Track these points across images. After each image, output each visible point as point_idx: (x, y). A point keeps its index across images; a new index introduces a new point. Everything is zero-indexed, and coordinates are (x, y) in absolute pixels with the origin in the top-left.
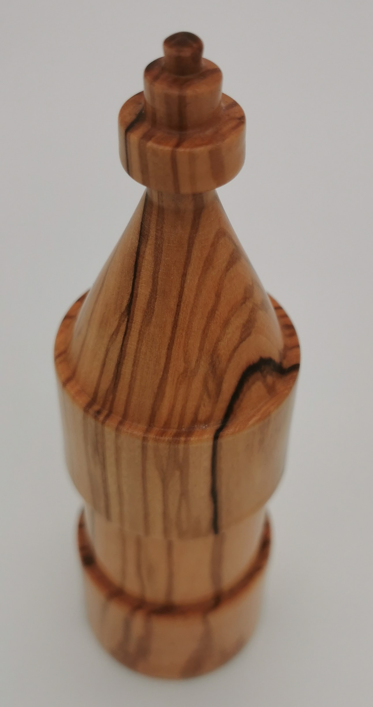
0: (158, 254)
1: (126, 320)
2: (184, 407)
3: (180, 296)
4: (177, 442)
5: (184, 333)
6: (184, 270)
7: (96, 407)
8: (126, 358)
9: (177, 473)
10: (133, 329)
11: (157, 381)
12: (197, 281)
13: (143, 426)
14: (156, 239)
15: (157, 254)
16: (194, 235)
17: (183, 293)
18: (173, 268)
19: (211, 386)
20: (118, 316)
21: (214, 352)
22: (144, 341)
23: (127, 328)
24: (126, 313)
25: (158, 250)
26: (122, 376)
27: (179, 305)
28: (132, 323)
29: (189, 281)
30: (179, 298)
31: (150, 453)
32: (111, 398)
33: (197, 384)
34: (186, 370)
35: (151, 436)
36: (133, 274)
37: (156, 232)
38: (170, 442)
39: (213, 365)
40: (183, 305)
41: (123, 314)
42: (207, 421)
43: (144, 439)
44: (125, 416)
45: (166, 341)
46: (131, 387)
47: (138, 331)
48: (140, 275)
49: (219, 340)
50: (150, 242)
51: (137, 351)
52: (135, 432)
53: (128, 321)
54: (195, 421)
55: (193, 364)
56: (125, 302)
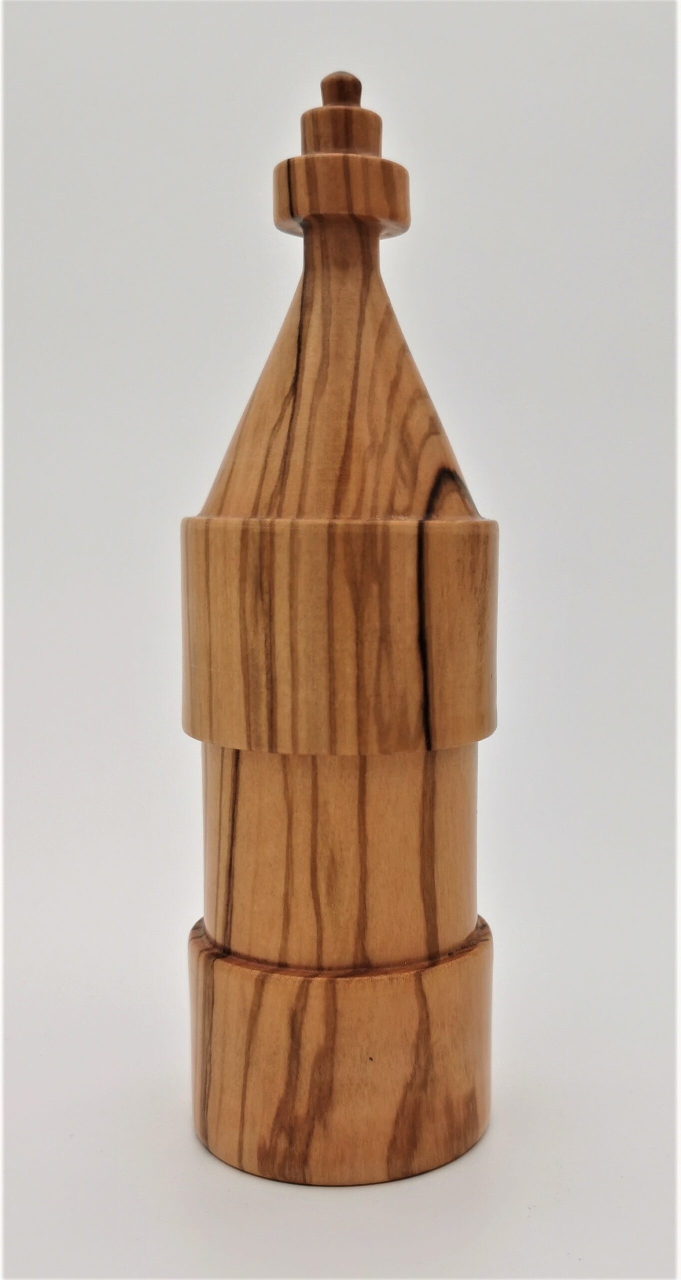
0: (326, 315)
1: (292, 401)
2: (376, 492)
3: (357, 357)
5: (367, 400)
6: (358, 330)
9: (375, 586)
10: (302, 407)
14: (323, 299)
17: (360, 354)
18: (346, 328)
19: (405, 468)
20: (280, 402)
21: (404, 429)
22: (318, 415)
23: (294, 408)
24: (291, 395)
25: (326, 311)
26: (291, 468)
27: (356, 368)
28: (300, 400)
29: (365, 342)
30: (356, 359)
32: (278, 501)
33: (389, 463)
34: (373, 445)
36: (296, 350)
39: (404, 444)
41: (287, 397)
42: (405, 511)
43: (331, 526)
45: (346, 409)
47: (309, 405)
50: (315, 307)
51: (310, 428)
52: (318, 521)
53: (295, 401)
54: (391, 510)
55: (381, 438)
56: (289, 384)
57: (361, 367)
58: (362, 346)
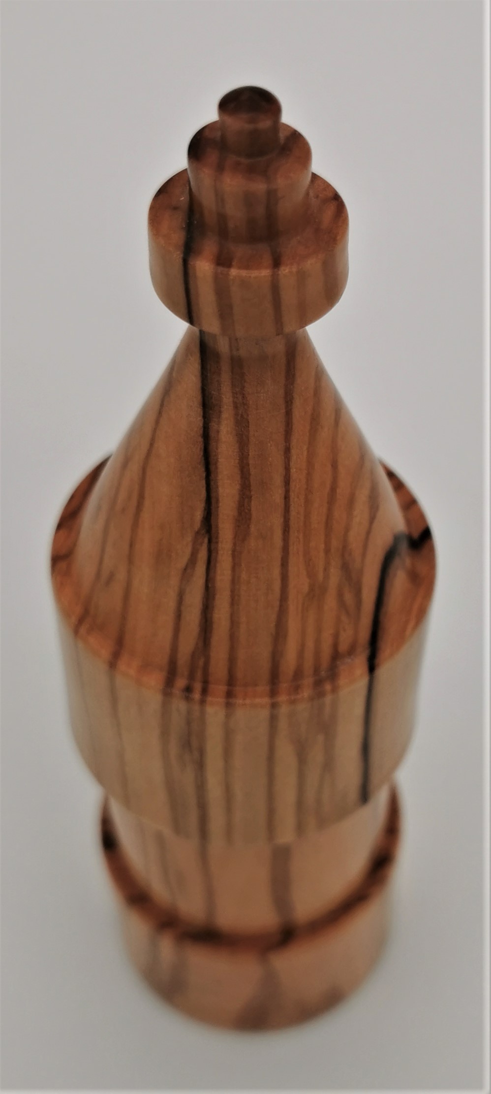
0: (243, 429)
1: (206, 540)
2: (318, 642)
3: (287, 482)
4: (321, 695)
5: (301, 536)
6: (286, 442)
7: (181, 683)
8: (217, 596)
9: (320, 738)
10: (220, 552)
11: (274, 617)
12: (305, 453)
13: (263, 688)
14: (236, 407)
15: (241, 430)
16: (292, 387)
17: (289, 477)
18: (269, 445)
19: (349, 598)
20: (189, 538)
21: (345, 548)
22: (243, 565)
23: (210, 552)
24: (203, 532)
25: (241, 423)
26: (215, 626)
27: (287, 498)
28: (217, 543)
29: (295, 457)
30: (285, 486)
31: (283, 724)
32: (201, 663)
33: (330, 602)
34: (312, 589)
35: (282, 698)
36: (203, 469)
37: (234, 397)
38: (311, 699)
39: (346, 568)
40: (293, 494)
41: (198, 533)
42: (351, 651)
43: (274, 706)
44: (231, 681)
45: (277, 554)
46: (233, 637)
47: (230, 552)
48: (217, 468)
49: (347, 529)
50: (225, 415)
51: (235, 581)
52: (258, 701)
53: (210, 541)
54: (336, 656)
55: (321, 575)
56: (199, 515)
57: (292, 495)
58: (292, 464)
